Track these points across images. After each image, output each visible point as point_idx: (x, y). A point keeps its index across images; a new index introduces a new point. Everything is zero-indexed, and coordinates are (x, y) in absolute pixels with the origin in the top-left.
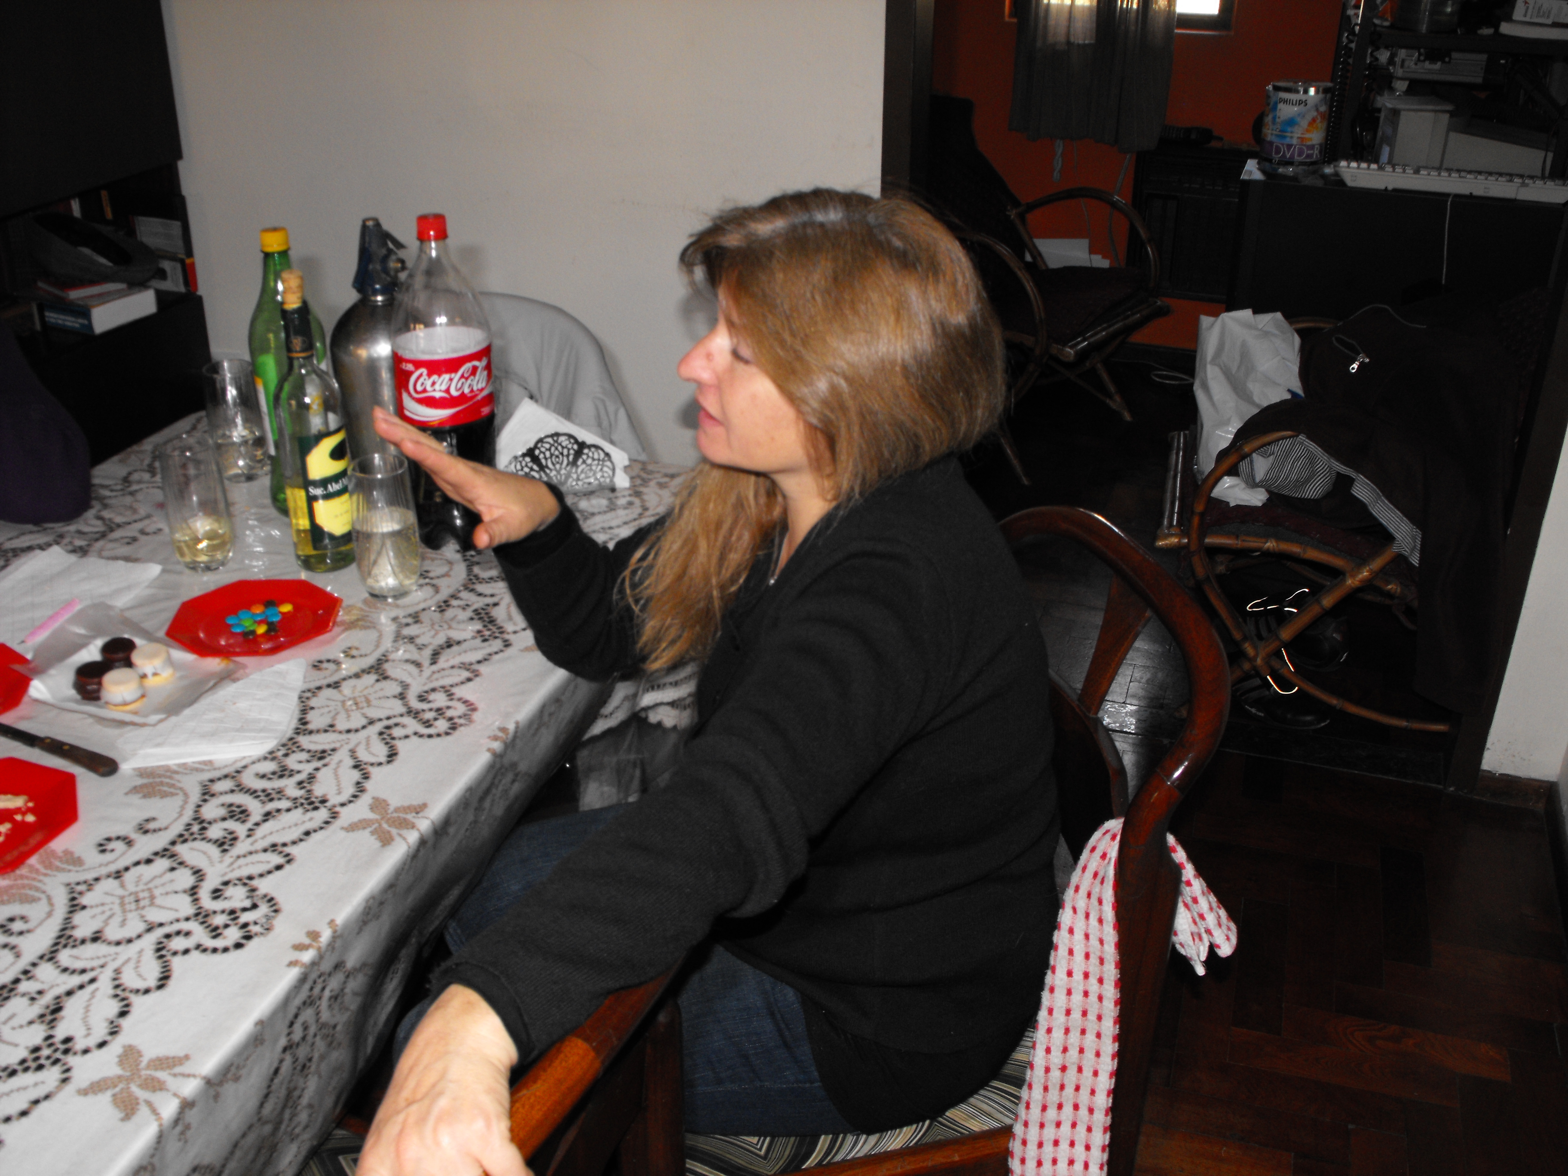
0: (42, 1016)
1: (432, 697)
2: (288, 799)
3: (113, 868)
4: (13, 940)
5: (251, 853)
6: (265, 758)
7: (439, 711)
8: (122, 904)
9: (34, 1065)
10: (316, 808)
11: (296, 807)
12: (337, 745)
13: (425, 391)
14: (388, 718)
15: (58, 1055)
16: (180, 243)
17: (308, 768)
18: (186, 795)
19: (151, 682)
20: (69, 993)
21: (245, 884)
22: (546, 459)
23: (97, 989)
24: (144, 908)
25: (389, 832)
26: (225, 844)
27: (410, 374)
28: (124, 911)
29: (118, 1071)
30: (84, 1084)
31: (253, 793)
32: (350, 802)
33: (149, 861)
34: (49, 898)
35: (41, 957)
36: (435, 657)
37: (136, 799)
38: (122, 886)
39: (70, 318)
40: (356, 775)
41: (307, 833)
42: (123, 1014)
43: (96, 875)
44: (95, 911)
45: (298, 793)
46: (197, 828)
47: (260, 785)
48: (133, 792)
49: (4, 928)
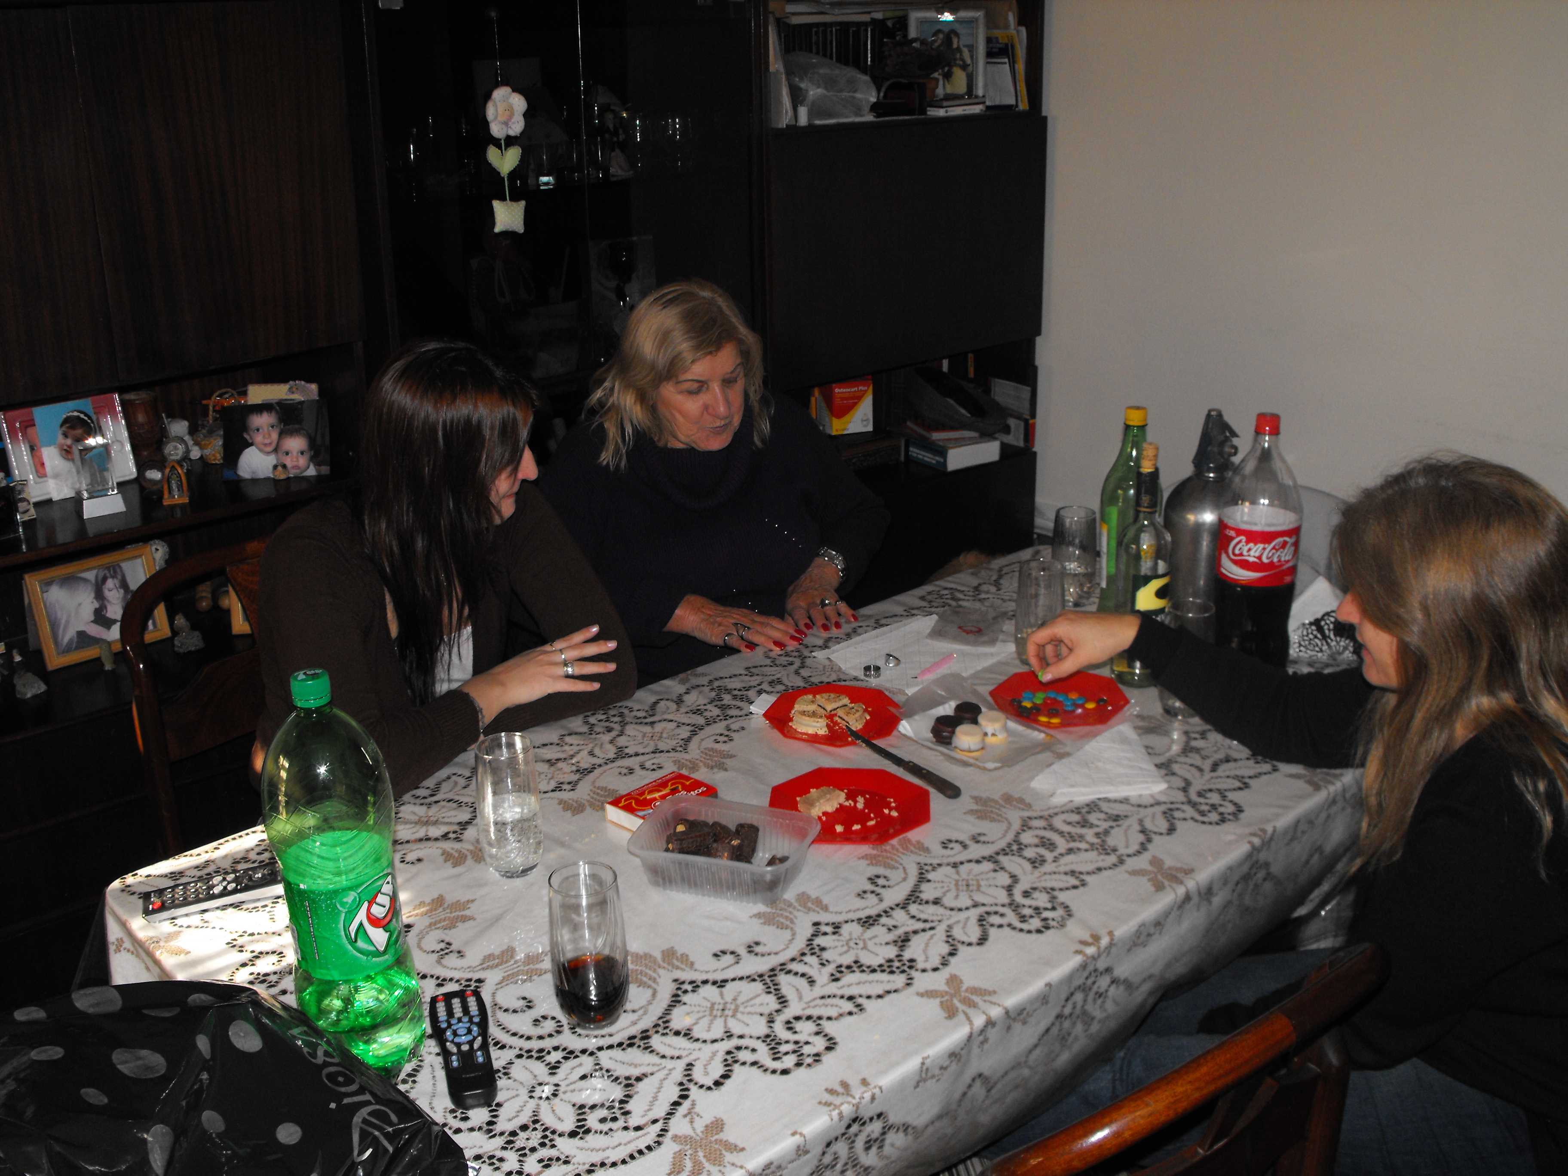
0: (895, 942)
1: (1209, 795)
2: (1087, 842)
3: (952, 860)
4: (878, 890)
5: (1055, 873)
6: (1072, 811)
7: (1214, 807)
8: (957, 885)
9: (888, 970)
10: (1108, 854)
11: (1093, 850)
12: (1129, 814)
13: (1241, 555)
14: (1172, 803)
15: (905, 968)
16: (1027, 405)
17: (1105, 825)
18: (1009, 823)
19: (990, 740)
20: (915, 932)
21: (1048, 893)
22: (1329, 630)
23: (934, 934)
24: (972, 891)
25: (1162, 883)
26: (1036, 863)
27: (1232, 538)
28: (958, 889)
29: (945, 988)
30: (922, 990)
31: (1061, 833)
32: (1135, 855)
33: (978, 862)
34: (904, 869)
35: (897, 905)
36: (1215, 767)
37: (971, 818)
38: (958, 873)
39: (930, 455)
40: (1141, 838)
41: (1099, 869)
42: (952, 954)
43: (939, 862)
44: (937, 885)
45: (1095, 840)
46: (1016, 847)
47: (1066, 828)
48: (971, 812)
49: (872, 880)
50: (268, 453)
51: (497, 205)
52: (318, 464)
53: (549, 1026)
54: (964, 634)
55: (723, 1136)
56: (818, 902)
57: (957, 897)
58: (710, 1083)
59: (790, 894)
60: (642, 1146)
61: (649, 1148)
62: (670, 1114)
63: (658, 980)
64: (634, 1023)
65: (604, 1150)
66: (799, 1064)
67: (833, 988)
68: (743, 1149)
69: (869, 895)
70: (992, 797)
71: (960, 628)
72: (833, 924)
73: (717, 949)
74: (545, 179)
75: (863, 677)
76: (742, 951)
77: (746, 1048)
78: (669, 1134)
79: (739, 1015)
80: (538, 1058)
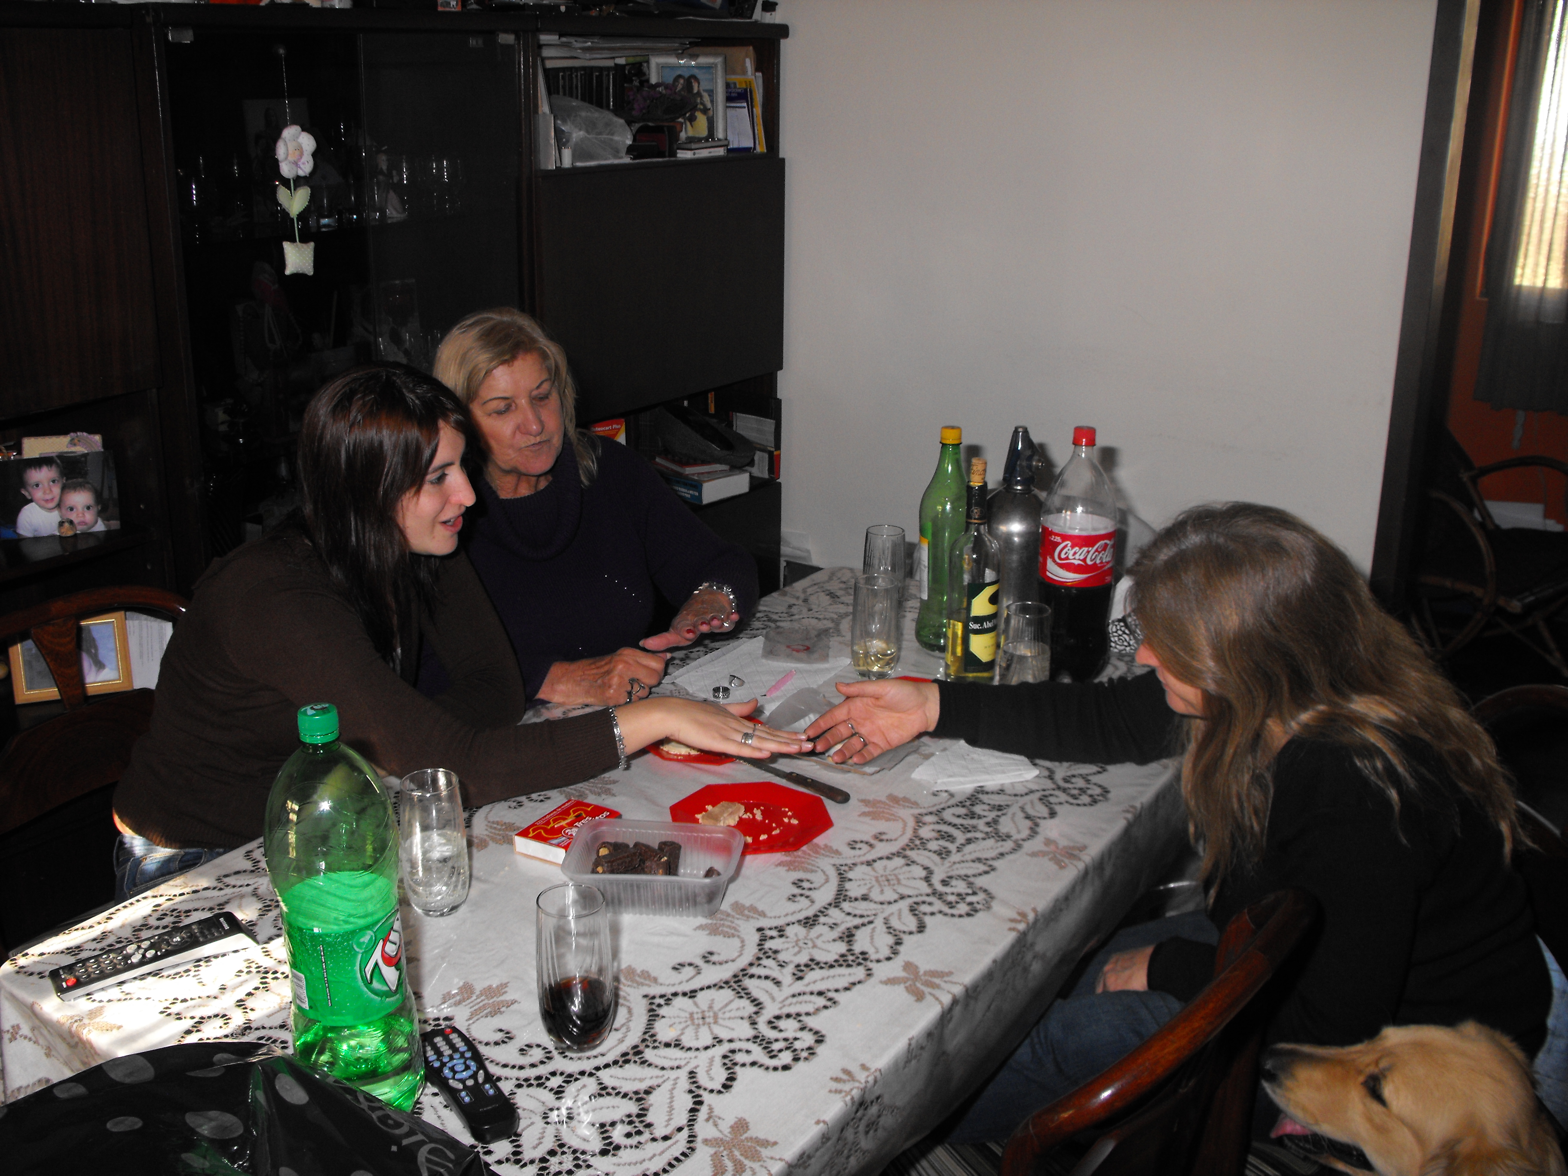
0: (841, 938)
1: (1074, 780)
2: (981, 832)
3: (864, 859)
4: (806, 893)
5: (963, 862)
6: (957, 805)
7: (1082, 791)
8: (877, 881)
9: (845, 964)
10: (1004, 840)
11: (989, 838)
12: (1009, 803)
14: (1044, 790)
15: (860, 960)
16: (771, 438)
17: (992, 815)
18: (904, 821)
20: (856, 927)
21: (964, 880)
23: (875, 928)
24: (894, 885)
25: (1062, 860)
26: (943, 854)
28: (880, 885)
29: (905, 974)
30: (884, 979)
31: (954, 825)
32: (1029, 839)
33: (888, 858)
34: (823, 871)
35: (830, 904)
37: (867, 819)
38: (874, 869)
39: (685, 490)
40: (1028, 823)
41: (1002, 854)
42: (898, 943)
43: (853, 862)
44: (858, 883)
45: (989, 830)
46: (918, 843)
47: (958, 821)
48: (864, 814)
49: (797, 884)
50: (51, 510)
51: (287, 246)
52: (106, 519)
53: (537, 1055)
54: (794, 653)
55: (750, 1133)
56: (753, 909)
57: (882, 892)
58: (719, 1087)
59: (725, 906)
60: (677, 1154)
61: (684, 1154)
62: (692, 1122)
63: (628, 998)
64: (621, 1041)
65: (641, 1163)
66: (796, 1059)
67: (799, 986)
68: (775, 1143)
69: (798, 898)
70: (878, 799)
71: (788, 647)
72: (776, 928)
73: (675, 961)
74: (325, 221)
75: (712, 699)
76: (700, 962)
77: (740, 1050)
78: (699, 1139)
79: (721, 1021)
80: (539, 1085)
